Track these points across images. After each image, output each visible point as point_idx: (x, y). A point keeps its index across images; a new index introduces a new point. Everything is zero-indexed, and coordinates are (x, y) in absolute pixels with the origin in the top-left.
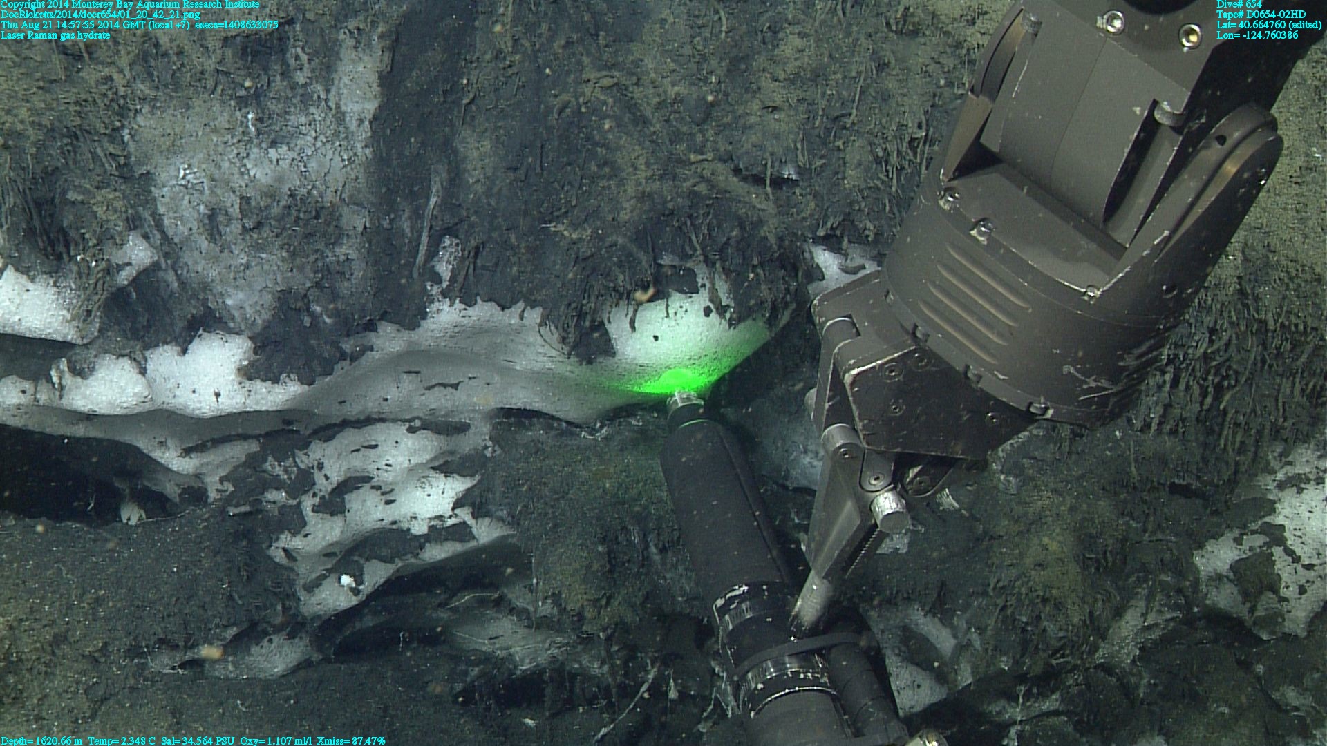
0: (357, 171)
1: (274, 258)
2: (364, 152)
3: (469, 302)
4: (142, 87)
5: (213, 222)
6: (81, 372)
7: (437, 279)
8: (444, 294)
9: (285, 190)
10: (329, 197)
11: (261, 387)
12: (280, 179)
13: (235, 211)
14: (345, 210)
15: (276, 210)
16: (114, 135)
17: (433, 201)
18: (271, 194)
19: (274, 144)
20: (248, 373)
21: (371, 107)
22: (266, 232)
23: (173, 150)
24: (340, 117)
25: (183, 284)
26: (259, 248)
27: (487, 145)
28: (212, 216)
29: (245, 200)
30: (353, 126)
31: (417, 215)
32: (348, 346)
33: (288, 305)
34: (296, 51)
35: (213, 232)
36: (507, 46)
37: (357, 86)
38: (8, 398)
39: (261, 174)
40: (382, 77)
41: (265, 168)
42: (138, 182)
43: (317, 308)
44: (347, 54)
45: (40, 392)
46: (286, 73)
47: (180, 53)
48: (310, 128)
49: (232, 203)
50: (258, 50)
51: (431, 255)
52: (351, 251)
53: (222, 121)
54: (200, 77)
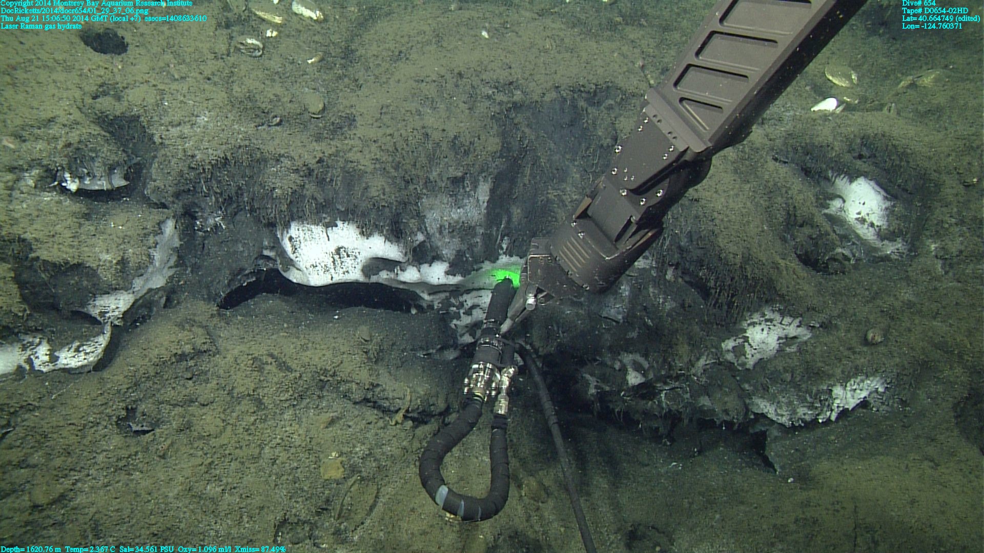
0: (482, 216)
1: (456, 240)
2: (484, 211)
3: (511, 256)
4: (424, 191)
5: (441, 230)
6: (403, 270)
7: (502, 249)
8: (504, 253)
9: (461, 220)
10: (473, 224)
11: (450, 277)
12: (460, 218)
13: (447, 227)
14: (478, 228)
15: (458, 227)
16: (416, 204)
17: (502, 226)
18: (457, 222)
19: (459, 208)
20: (447, 273)
21: (487, 198)
22: (455, 233)
23: (432, 207)
24: (478, 201)
25: (431, 247)
26: (453, 237)
27: (519, 211)
28: (441, 227)
29: (450, 224)
30: (481, 203)
31: (498, 230)
32: (476, 267)
33: (460, 254)
34: (467, 182)
35: (441, 233)
36: (527, 182)
37: (483, 192)
38: (384, 276)
39: (455, 216)
40: (491, 190)
41: (456, 214)
42: (420, 216)
43: (468, 256)
44: (481, 183)
45: (392, 276)
46: (464, 188)
47: (436, 182)
48: (469, 204)
49: (446, 224)
50: (457, 181)
51: (501, 242)
52: (478, 240)
53: (445, 201)
54: (440, 188)
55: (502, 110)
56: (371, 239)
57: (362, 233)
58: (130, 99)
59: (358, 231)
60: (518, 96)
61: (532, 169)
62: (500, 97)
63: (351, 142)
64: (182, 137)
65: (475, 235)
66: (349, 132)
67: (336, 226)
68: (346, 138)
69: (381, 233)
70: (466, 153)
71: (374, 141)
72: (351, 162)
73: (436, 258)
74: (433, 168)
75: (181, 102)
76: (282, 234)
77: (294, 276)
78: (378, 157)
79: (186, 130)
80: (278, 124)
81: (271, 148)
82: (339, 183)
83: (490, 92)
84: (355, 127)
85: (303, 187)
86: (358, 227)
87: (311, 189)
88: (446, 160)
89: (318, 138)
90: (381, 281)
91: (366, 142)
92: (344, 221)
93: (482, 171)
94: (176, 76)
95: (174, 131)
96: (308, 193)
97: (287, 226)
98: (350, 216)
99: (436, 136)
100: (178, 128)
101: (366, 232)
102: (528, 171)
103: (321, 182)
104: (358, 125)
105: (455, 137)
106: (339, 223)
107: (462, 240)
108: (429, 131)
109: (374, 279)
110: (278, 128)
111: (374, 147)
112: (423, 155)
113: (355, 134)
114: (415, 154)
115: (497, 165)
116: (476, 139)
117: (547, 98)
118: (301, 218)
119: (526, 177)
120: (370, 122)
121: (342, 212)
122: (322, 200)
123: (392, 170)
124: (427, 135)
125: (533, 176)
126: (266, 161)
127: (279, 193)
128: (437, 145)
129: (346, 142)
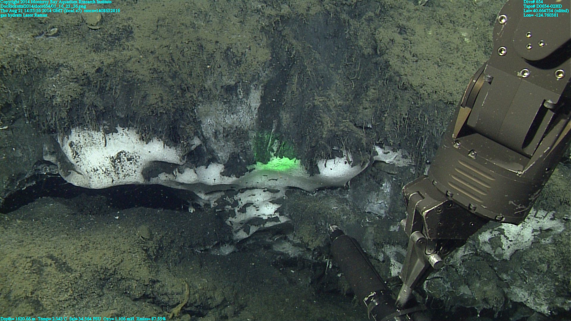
0: (253, 121)
1: (231, 144)
2: (256, 117)
3: (281, 157)
4: (200, 98)
5: (216, 134)
6: (181, 172)
7: (273, 151)
8: (275, 155)
9: (235, 126)
10: (246, 128)
11: (226, 178)
12: (234, 123)
13: (222, 131)
14: (250, 132)
15: (232, 131)
16: (193, 111)
17: (273, 130)
18: (231, 127)
19: (232, 114)
20: (222, 174)
21: (258, 105)
22: (229, 137)
23: (207, 115)
24: (250, 107)
25: (207, 149)
26: (227, 141)
27: (288, 116)
28: (216, 133)
29: (224, 128)
30: (253, 109)
31: (269, 134)
32: (249, 168)
33: (234, 157)
34: (240, 89)
35: (216, 136)
36: (295, 90)
37: (255, 99)
38: (163, 178)
39: (229, 122)
40: (261, 97)
41: (230, 120)
42: (198, 123)
43: (241, 158)
44: (253, 91)
45: (170, 177)
46: (237, 95)
47: (210, 90)
48: (242, 110)
49: (221, 129)
50: (230, 90)
51: (272, 144)
52: (251, 142)
53: (220, 108)
54: (215, 96)
55: (270, 24)
56: (150, 143)
57: (142, 139)
59: (137, 137)
61: (299, 78)
62: (269, 11)
63: (129, 53)
65: (248, 139)
66: (127, 43)
67: (117, 132)
68: (124, 49)
69: (160, 138)
70: (239, 63)
71: (152, 52)
72: (130, 72)
73: (214, 160)
74: (208, 77)
76: (63, 140)
77: (75, 180)
78: (155, 66)
80: (55, 35)
83: (260, 6)
84: (133, 38)
85: (82, 95)
86: (138, 133)
87: (90, 98)
88: (220, 70)
89: (97, 49)
90: (160, 183)
91: (143, 53)
92: (124, 127)
93: (253, 79)
96: (88, 101)
97: (67, 132)
98: (130, 122)
99: (210, 47)
101: (145, 137)
102: (295, 79)
103: (101, 91)
104: (135, 37)
105: (229, 49)
106: (120, 129)
107: (236, 142)
108: (204, 44)
109: (154, 181)
110: (56, 38)
111: (151, 58)
112: (198, 66)
113: (133, 45)
114: (191, 64)
115: (265, 75)
116: (247, 50)
117: (312, 12)
118: (82, 125)
119: (294, 85)
120: (147, 34)
121: (122, 119)
122: (102, 108)
123: (169, 80)
124: (201, 47)
125: (300, 83)
126: (44, 70)
127: (59, 100)
128: (212, 56)
129: (125, 52)
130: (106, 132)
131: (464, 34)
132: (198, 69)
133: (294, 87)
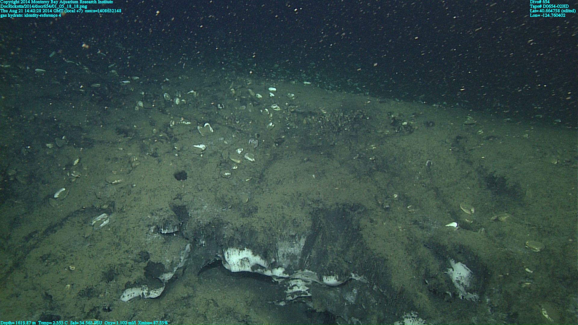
0: (300, 252)
1: (289, 260)
2: (301, 250)
3: (309, 270)
4: (279, 239)
5: (283, 255)
6: (266, 271)
7: (306, 266)
8: (307, 269)
9: (292, 253)
10: (297, 255)
11: (284, 275)
12: (291, 252)
13: (286, 254)
15: (290, 255)
16: (275, 245)
17: (308, 257)
18: (290, 253)
19: (292, 247)
20: (284, 273)
21: (303, 245)
22: (289, 257)
23: (281, 246)
24: (300, 245)
25: (279, 261)
26: (287, 259)
27: (315, 252)
28: (283, 254)
29: (287, 254)
30: (301, 246)
31: (306, 258)
32: (295, 272)
33: (289, 266)
34: (297, 237)
35: (283, 256)
36: (319, 241)
37: (302, 242)
38: (259, 270)
39: (290, 251)
40: (305, 242)
41: (291, 250)
42: (277, 250)
43: (292, 267)
44: (302, 238)
45: (262, 271)
46: (295, 239)
47: (284, 236)
48: (296, 246)
49: (286, 253)
50: (293, 237)
51: (306, 263)
52: (297, 261)
53: (287, 244)
54: (286, 238)
55: (313, 212)
56: (256, 257)
57: (253, 254)
58: (184, 199)
59: (252, 253)
60: (321, 206)
61: (322, 236)
62: (314, 206)
63: (255, 219)
64: (198, 214)
65: (296, 259)
66: (254, 214)
67: (244, 250)
68: (253, 217)
69: (259, 255)
70: (298, 226)
71: (263, 219)
72: (253, 227)
73: (281, 266)
74: (284, 230)
75: (200, 200)
76: (225, 251)
77: (227, 267)
78: (263, 225)
79: (199, 211)
80: (230, 209)
81: (226, 219)
82: (247, 235)
83: (310, 203)
84: (257, 212)
85: (234, 235)
86: (252, 251)
87: (238, 236)
88: (289, 228)
89: (243, 216)
90: (258, 272)
91: (260, 219)
92: (247, 248)
93: (303, 233)
94: (200, 189)
95: (195, 212)
96: (236, 238)
97: (227, 249)
98: (250, 247)
99: (287, 218)
100: (197, 211)
101: (254, 254)
102: (320, 237)
103: (242, 233)
104: (258, 212)
105: (294, 219)
106: (246, 249)
107: (291, 260)
108: (285, 216)
109: (255, 271)
110: (230, 210)
111: (263, 221)
112: (281, 225)
113: (256, 216)
114: (278, 224)
115: (308, 232)
116: (302, 221)
117: (332, 208)
118: (232, 246)
119: (319, 239)
120: (263, 211)
121: (247, 245)
122: (240, 240)
123: (268, 231)
124: (284, 217)
125: (322, 239)
126: (223, 224)
127: (226, 236)
128: (287, 221)
129: (252, 218)
130: (241, 250)
131: (400, 227)
132: (281, 226)
133: (320, 240)
